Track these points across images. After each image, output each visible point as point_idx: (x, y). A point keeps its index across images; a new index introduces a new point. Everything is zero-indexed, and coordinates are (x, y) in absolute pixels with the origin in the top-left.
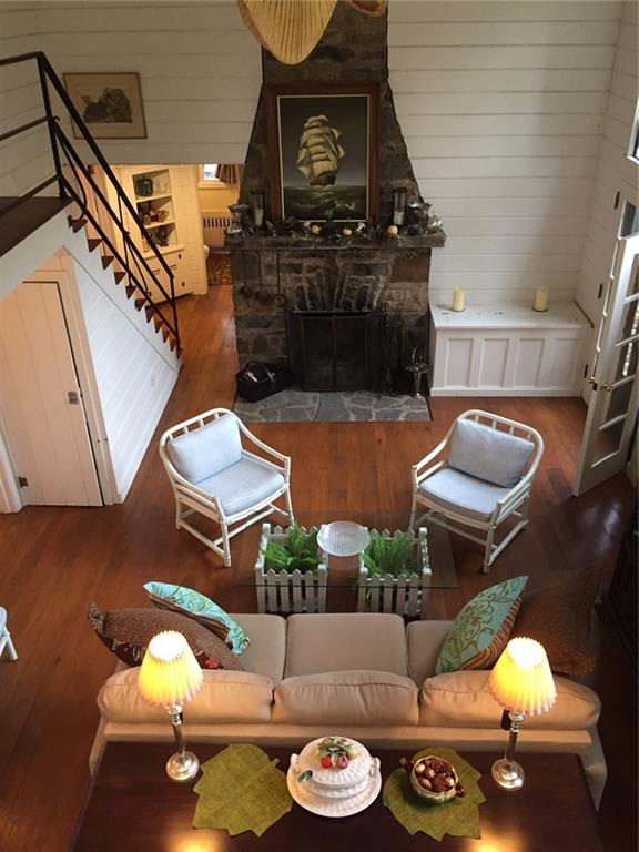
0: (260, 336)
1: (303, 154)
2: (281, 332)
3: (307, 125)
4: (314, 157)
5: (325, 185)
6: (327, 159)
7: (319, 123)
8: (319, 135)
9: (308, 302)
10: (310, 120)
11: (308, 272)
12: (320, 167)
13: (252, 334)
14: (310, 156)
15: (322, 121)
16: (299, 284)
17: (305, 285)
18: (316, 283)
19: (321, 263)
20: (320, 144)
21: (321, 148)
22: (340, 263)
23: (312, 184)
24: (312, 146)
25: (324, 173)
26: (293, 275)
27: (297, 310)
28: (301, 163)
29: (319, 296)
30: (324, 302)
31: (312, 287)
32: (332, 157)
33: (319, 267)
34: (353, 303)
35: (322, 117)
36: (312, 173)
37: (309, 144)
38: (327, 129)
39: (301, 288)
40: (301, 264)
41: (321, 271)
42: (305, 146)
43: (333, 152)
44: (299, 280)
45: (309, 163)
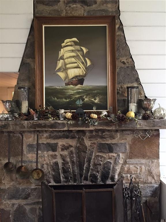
0: (20, 206)
1: (60, 64)
2: (38, 203)
3: (63, 44)
4: (68, 66)
5: (76, 85)
6: (78, 67)
7: (73, 43)
8: (72, 51)
9: (62, 175)
10: (66, 41)
11: (62, 150)
12: (73, 73)
13: (13, 205)
14: (66, 64)
15: (74, 42)
16: (54, 161)
17: (60, 161)
18: (69, 160)
19: (73, 143)
20: (73, 57)
21: (73, 60)
22: (87, 143)
23: (67, 84)
24: (67, 58)
25: (76, 77)
26: (51, 153)
27: (53, 183)
28: (59, 70)
29: (71, 170)
30: (75, 175)
31: (65, 163)
32: (81, 65)
33: (72, 146)
34: (99, 176)
35: (75, 39)
36: (67, 76)
37: (65, 57)
38: (78, 47)
39: (56, 164)
40: (57, 143)
41: (71, 149)
42: (62, 58)
43: (83, 63)
44: (54, 157)
45: (65, 69)
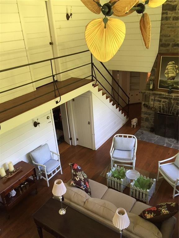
0: (147, 117)
1: (166, 71)
2: (153, 117)
3: (168, 64)
4: (169, 72)
5: (171, 80)
6: (173, 73)
7: (172, 64)
8: (172, 67)
9: (162, 111)
10: (170, 62)
11: (163, 102)
12: (170, 75)
13: (145, 116)
14: (168, 72)
16: (160, 105)
17: (162, 106)
18: (165, 106)
19: (167, 100)
21: (172, 70)
22: (172, 101)
23: (168, 79)
24: (169, 69)
25: (172, 77)
26: (159, 103)
27: (158, 112)
28: (166, 74)
29: (165, 109)
30: (166, 111)
33: (166, 102)
34: (175, 113)
35: (173, 62)
36: (168, 76)
37: (168, 69)
38: (174, 65)
39: (160, 107)
40: (161, 100)
41: (166, 103)
43: (175, 71)
45: (168, 74)
